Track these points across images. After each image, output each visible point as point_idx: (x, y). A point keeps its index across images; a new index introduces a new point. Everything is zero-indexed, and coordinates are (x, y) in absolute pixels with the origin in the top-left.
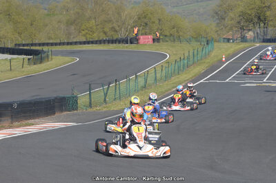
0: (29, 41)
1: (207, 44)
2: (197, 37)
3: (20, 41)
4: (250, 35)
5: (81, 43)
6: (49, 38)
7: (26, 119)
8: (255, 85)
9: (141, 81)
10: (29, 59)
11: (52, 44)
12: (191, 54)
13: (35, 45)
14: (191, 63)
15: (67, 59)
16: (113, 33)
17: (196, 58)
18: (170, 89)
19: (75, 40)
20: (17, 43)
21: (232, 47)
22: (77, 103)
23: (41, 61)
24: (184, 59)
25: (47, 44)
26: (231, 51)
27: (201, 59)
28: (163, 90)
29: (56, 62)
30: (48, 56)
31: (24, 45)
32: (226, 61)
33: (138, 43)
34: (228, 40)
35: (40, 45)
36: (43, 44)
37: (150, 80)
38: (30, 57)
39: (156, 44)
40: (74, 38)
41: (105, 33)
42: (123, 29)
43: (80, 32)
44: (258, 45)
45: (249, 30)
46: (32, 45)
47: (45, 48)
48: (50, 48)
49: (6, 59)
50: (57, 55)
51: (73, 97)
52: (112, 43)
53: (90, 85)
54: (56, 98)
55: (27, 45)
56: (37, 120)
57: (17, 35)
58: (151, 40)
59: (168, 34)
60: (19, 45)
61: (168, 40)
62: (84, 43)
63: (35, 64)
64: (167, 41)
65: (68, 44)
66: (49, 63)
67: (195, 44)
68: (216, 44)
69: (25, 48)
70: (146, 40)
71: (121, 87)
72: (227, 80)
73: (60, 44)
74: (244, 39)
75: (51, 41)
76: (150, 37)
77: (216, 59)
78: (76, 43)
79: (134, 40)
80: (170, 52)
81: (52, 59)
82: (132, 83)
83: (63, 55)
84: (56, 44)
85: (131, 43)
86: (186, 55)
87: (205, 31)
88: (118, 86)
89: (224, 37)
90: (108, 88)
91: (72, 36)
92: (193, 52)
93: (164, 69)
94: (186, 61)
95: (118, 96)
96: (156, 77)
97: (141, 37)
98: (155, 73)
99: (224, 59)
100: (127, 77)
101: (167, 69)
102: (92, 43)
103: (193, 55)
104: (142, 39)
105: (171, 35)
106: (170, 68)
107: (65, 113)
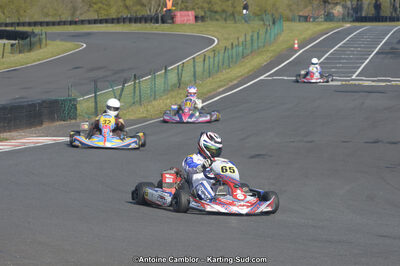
0: (15, 20)
1: (274, 23)
2: (260, 15)
3: (2, 19)
4: (338, 10)
5: (90, 22)
6: (47, 15)
8: (339, 83)
9: (173, 78)
10: (12, 45)
11: (48, 24)
12: (248, 38)
13: (24, 24)
14: (249, 51)
15: (69, 45)
16: (139, 7)
17: (255, 44)
18: (214, 90)
19: (82, 18)
21: (310, 29)
22: (76, 109)
23: (31, 47)
24: (238, 45)
25: (41, 24)
26: (307, 34)
27: (264, 46)
28: (205, 90)
29: (53, 49)
30: (40, 40)
31: (6, 25)
32: (300, 48)
33: (173, 22)
34: (306, 19)
35: (30, 24)
36: (35, 24)
37: (187, 76)
38: (13, 42)
39: (200, 23)
40: (81, 14)
41: (127, 7)
42: (153, 3)
43: (90, 6)
44: (348, 25)
45: (337, 4)
46: (18, 24)
47: (37, 30)
48: (45, 29)
50: (54, 39)
51: (70, 101)
52: (135, 22)
53: (95, 82)
54: (44, 102)
55: (12, 24)
56: (14, 134)
58: (192, 18)
59: (217, 8)
61: (218, 17)
62: (95, 22)
63: (20, 52)
64: (217, 20)
65: (72, 23)
66: (41, 51)
67: (257, 24)
68: (286, 24)
69: (8, 29)
70: (185, 17)
71: (143, 86)
73: (59, 23)
74: (329, 17)
75: (47, 20)
76: (191, 14)
77: (285, 46)
78: (82, 22)
79: (167, 18)
80: (218, 35)
81: (46, 45)
82: (160, 82)
83: (62, 40)
84: (54, 24)
85: (163, 22)
86: (242, 39)
88: (137, 85)
89: (301, 14)
90: (122, 89)
91: (78, 13)
92: (252, 36)
93: (207, 59)
94: (241, 49)
95: (137, 99)
96: (195, 72)
97: (178, 14)
98: (194, 67)
99: (296, 46)
100: (153, 72)
101: (212, 60)
102: (106, 21)
103: (252, 40)
104: (180, 16)
105: (224, 11)
106: (216, 59)
107: (58, 123)
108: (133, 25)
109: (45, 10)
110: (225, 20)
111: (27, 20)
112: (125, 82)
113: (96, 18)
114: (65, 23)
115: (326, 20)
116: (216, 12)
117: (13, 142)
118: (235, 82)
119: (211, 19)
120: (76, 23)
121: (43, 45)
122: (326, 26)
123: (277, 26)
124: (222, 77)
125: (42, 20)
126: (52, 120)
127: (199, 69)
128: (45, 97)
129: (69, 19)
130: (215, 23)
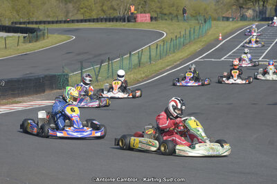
0: (26, 20)
1: (205, 22)
2: (196, 16)
3: (18, 19)
4: (249, 13)
5: (78, 21)
6: (49, 16)
7: (15, 97)
9: (135, 60)
10: (24, 37)
11: (49, 22)
12: (188, 32)
13: (32, 23)
14: (188, 41)
15: (63, 37)
16: (112, 11)
17: (192, 37)
18: (164, 68)
19: (73, 18)
20: (15, 21)
21: (230, 26)
22: (68, 81)
23: (37, 39)
24: (180, 37)
25: (44, 22)
26: (228, 30)
27: (198, 38)
28: (157, 68)
29: (53, 40)
30: (44, 34)
31: (20, 23)
32: (223, 39)
33: (136, 21)
34: (228, 19)
35: (36, 23)
36: (40, 23)
37: (145, 59)
38: (25, 35)
39: (154, 22)
40: (72, 16)
41: (104, 11)
42: (122, 8)
43: (78, 10)
44: (257, 23)
45: (249, 9)
46: (29, 23)
47: (41, 27)
48: (47, 26)
49: (2, 37)
50: (53, 33)
51: (64, 75)
52: (109, 21)
53: (81, 62)
54: (46, 76)
55: (24, 23)
56: (25, 98)
57: (15, 13)
58: (148, 18)
59: (166, 11)
60: (16, 23)
61: (166, 18)
62: (82, 21)
63: (30, 42)
64: (166, 20)
65: (65, 22)
66: (44, 41)
67: (193, 22)
68: (214, 23)
69: (21, 26)
70: (144, 18)
71: (115, 65)
72: (223, 59)
73: (57, 22)
74: (243, 18)
75: (49, 20)
76: (148, 16)
77: (212, 38)
78: (73, 21)
79: (131, 19)
80: (167, 30)
81: (48, 37)
82: (126, 62)
83: (59, 34)
84: (53, 22)
85: (129, 21)
86: (183, 33)
87: (205, 9)
88: (110, 65)
89: (224, 15)
90: (100, 67)
91: (70, 15)
92: (190, 31)
93: (159, 47)
94: (182, 40)
95: (110, 74)
96: (150, 56)
97: (139, 16)
98: (150, 52)
99: (220, 38)
100: (121, 56)
101: (162, 47)
102: (89, 21)
103: (190, 33)
104: (140, 17)
105: (170, 14)
106: (165, 46)
107: (55, 91)
108: (108, 23)
109: (48, 13)
110: (172, 20)
111: (35, 20)
112: (102, 63)
113: (82, 18)
114: (61, 22)
115: (241, 20)
116: (165, 14)
117: (25, 104)
118: (178, 62)
119: (162, 19)
120: (68, 22)
121: (45, 38)
122: (241, 24)
123: (207, 24)
124: (169, 59)
125: (45, 20)
126: (52, 88)
127: (153, 53)
128: (47, 73)
129: (64, 19)
130: (164, 21)
